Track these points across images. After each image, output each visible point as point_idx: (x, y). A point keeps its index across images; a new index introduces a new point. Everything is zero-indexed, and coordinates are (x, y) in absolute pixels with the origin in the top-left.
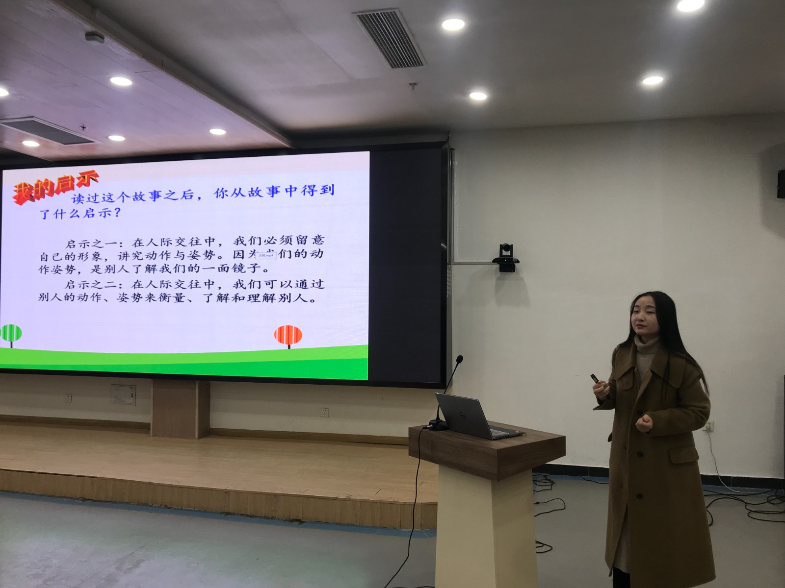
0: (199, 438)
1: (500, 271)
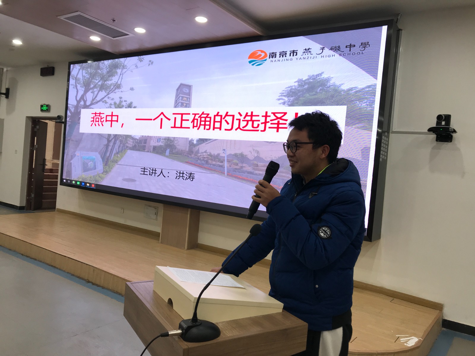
0: (188, 249)
1: (437, 140)
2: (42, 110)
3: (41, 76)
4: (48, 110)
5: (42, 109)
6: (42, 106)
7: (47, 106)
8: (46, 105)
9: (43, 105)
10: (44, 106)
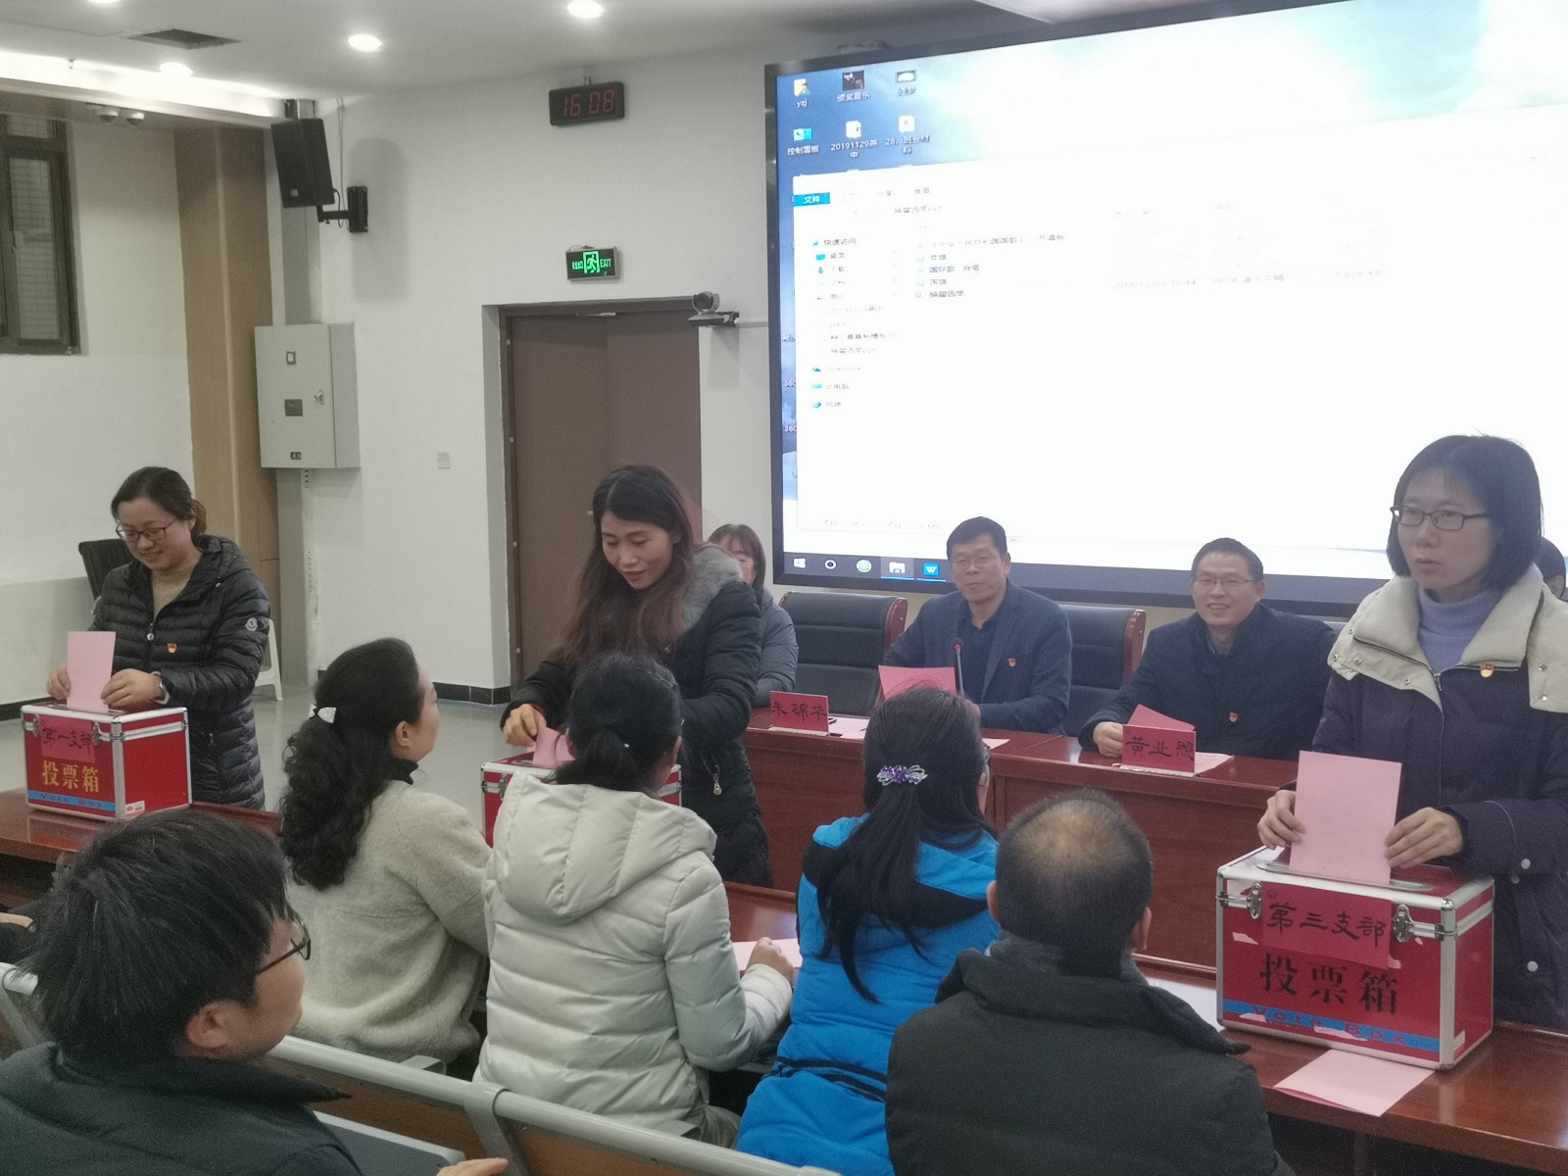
2: (574, 275)
3: (555, 127)
4: (611, 272)
5: (576, 266)
6: (573, 257)
7: (608, 254)
8: (599, 251)
9: (582, 253)
10: (588, 257)
